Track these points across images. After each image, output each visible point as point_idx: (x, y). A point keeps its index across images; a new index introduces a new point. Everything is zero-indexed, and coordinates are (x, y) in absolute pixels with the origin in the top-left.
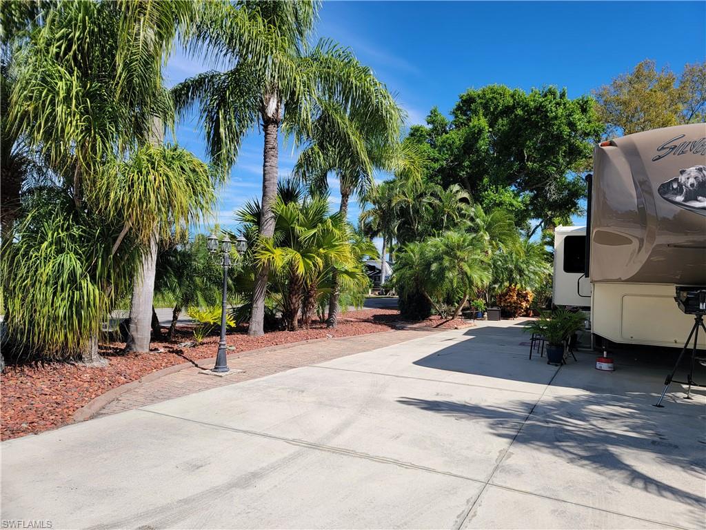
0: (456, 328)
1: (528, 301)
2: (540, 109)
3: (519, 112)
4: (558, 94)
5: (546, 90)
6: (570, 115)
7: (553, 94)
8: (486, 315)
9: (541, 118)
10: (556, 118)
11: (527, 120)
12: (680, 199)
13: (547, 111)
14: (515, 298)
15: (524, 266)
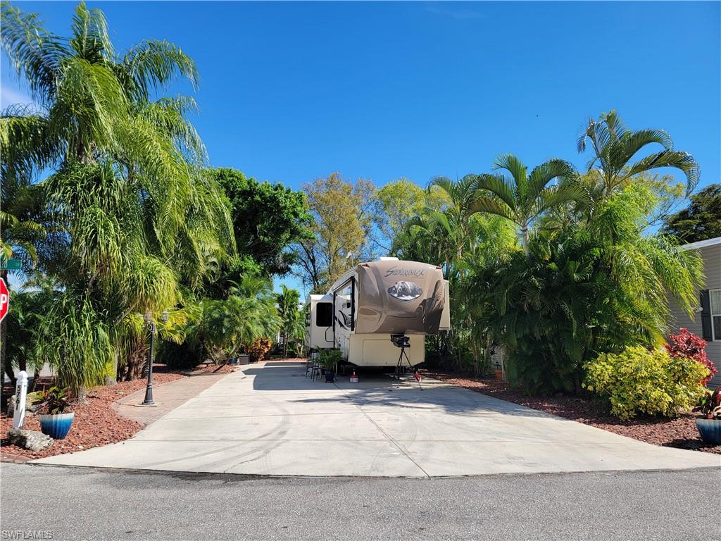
0: (233, 371)
1: (268, 347)
2: (273, 199)
3: (257, 198)
4: (285, 189)
5: (276, 184)
6: (294, 207)
7: (282, 189)
8: (238, 361)
9: (274, 206)
10: (285, 207)
11: (263, 205)
12: (396, 295)
13: (279, 202)
14: (260, 345)
15: (267, 320)
